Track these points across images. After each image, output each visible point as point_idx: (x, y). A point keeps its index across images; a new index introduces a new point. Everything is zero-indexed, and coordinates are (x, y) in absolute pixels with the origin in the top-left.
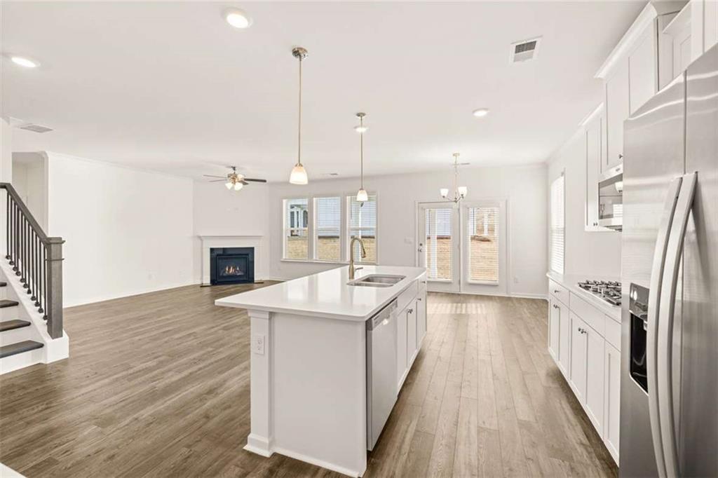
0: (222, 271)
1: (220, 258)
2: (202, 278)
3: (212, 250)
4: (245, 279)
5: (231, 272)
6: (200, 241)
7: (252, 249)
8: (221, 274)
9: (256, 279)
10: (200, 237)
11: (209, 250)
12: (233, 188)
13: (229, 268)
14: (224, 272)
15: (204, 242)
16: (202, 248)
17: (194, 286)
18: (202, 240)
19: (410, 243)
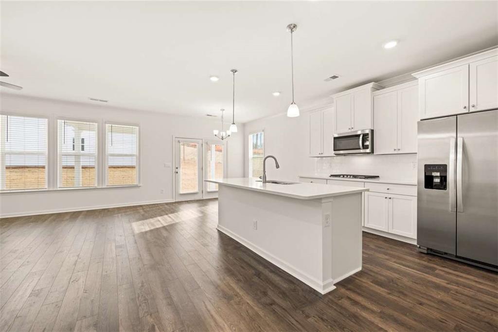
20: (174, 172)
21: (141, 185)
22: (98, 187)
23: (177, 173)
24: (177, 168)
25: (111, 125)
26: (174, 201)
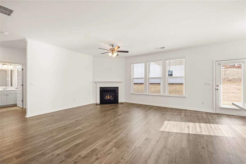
0: (105, 97)
1: (104, 91)
2: (96, 101)
3: (101, 88)
4: (114, 101)
5: (108, 98)
6: (95, 84)
7: (118, 88)
8: (104, 99)
9: (119, 101)
10: (95, 82)
11: (99, 88)
12: (112, 56)
13: (108, 96)
14: (106, 98)
15: (97, 84)
16: (96, 87)
17: (93, 104)
18: (96, 83)
19: (209, 85)
20: (214, 89)
21: (187, 97)
22: (163, 95)
23: (217, 89)
24: (217, 86)
25: (169, 61)
26: (214, 112)
